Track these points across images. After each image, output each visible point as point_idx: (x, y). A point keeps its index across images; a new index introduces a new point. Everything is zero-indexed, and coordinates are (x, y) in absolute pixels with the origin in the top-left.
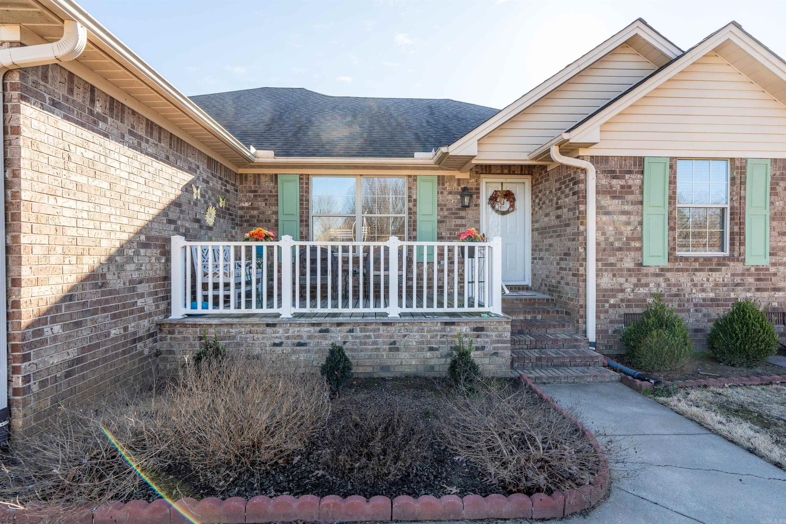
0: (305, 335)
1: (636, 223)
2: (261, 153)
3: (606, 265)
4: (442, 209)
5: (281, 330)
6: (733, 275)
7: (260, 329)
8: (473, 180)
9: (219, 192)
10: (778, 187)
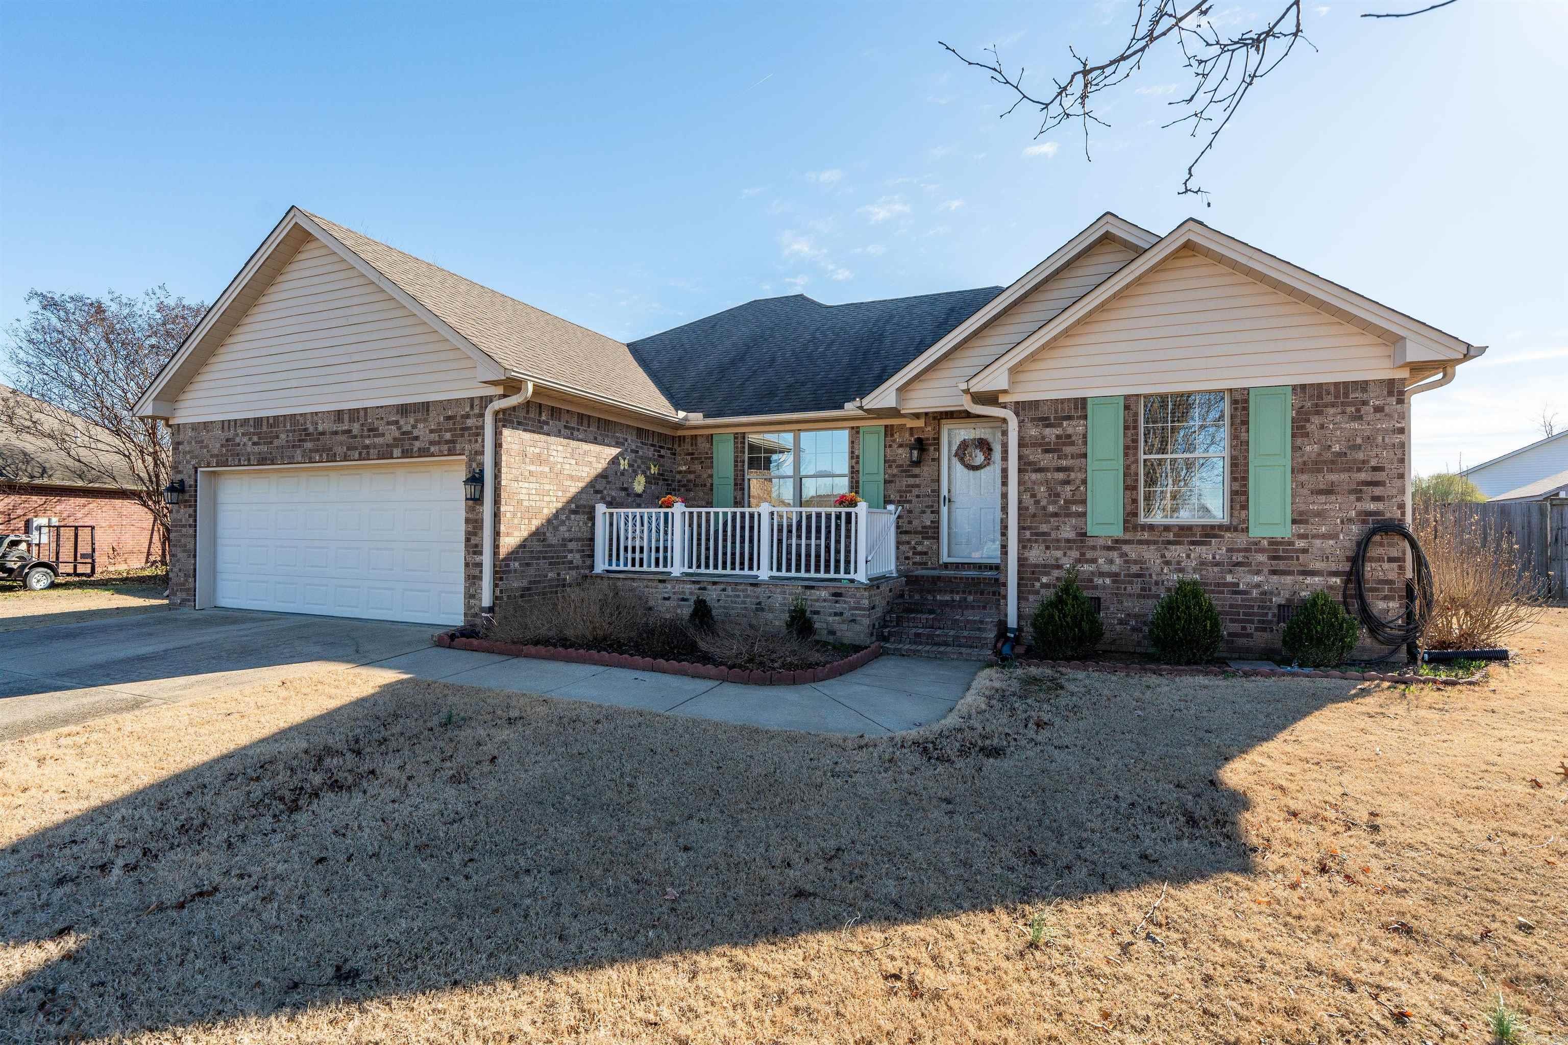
0: (687, 591)
1: (1078, 482)
2: (692, 415)
3: (1037, 534)
4: (890, 466)
5: (669, 586)
6: (1230, 550)
7: (654, 584)
8: (929, 428)
9: (650, 459)
10: (1308, 425)
